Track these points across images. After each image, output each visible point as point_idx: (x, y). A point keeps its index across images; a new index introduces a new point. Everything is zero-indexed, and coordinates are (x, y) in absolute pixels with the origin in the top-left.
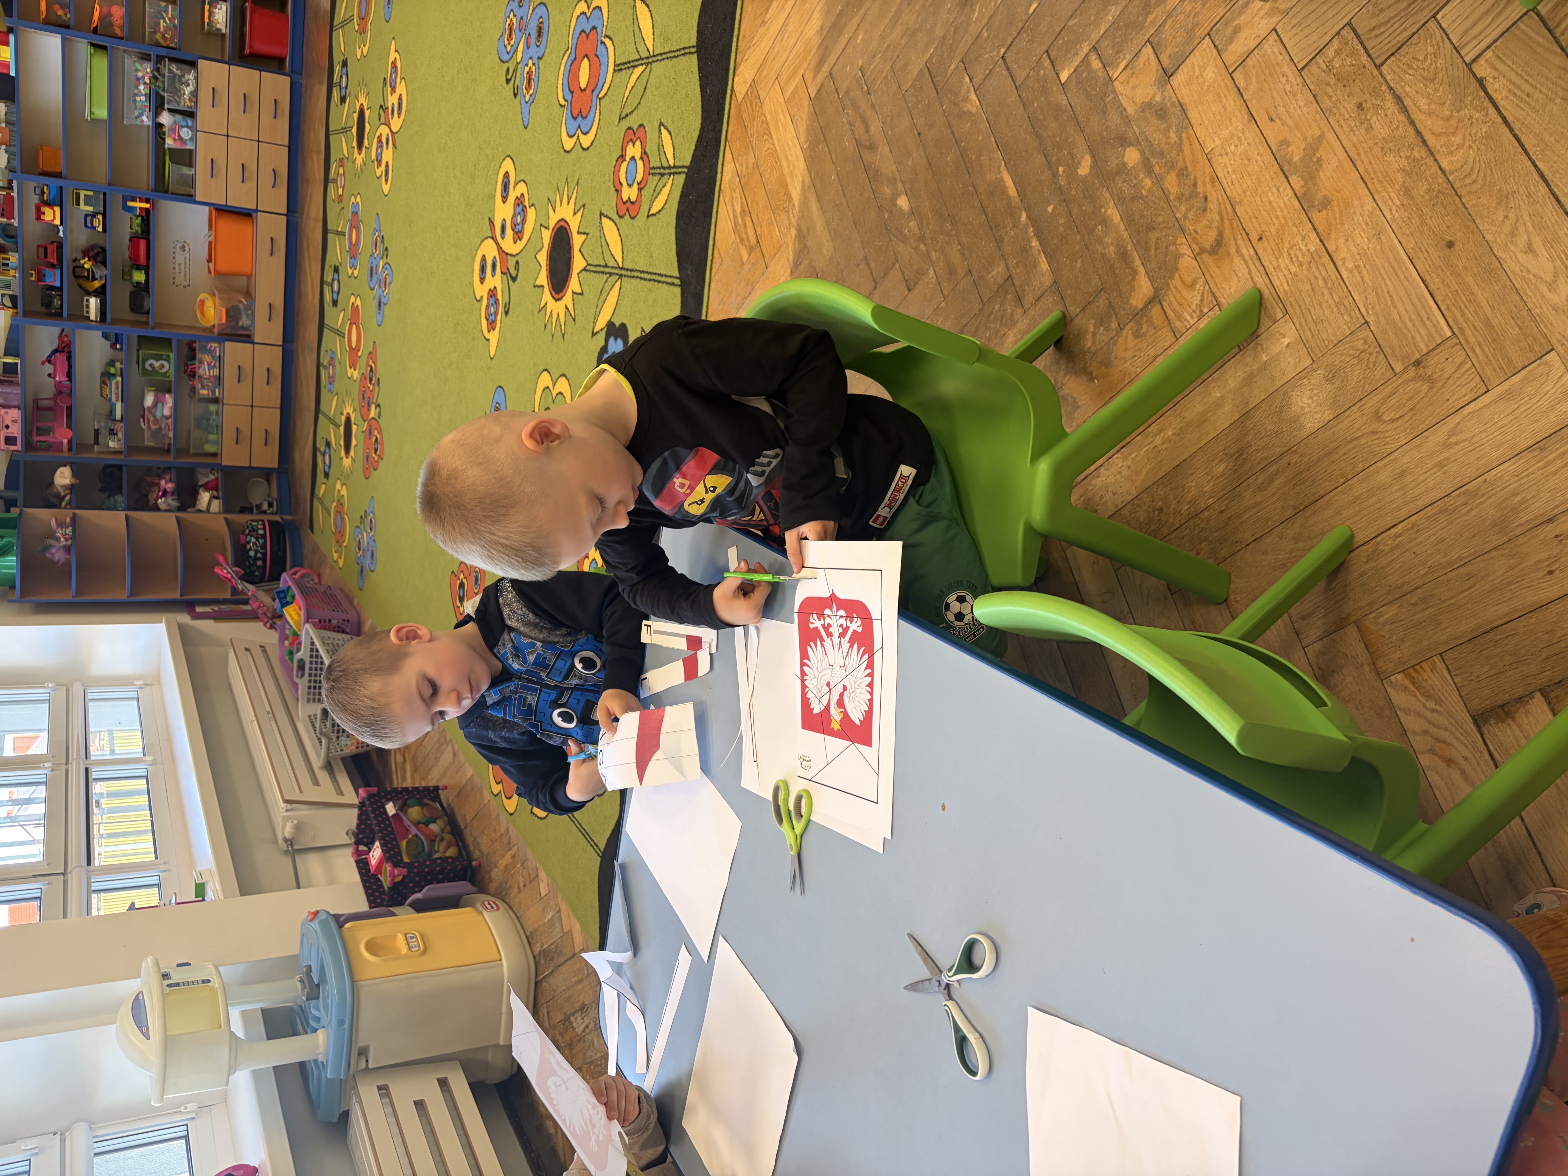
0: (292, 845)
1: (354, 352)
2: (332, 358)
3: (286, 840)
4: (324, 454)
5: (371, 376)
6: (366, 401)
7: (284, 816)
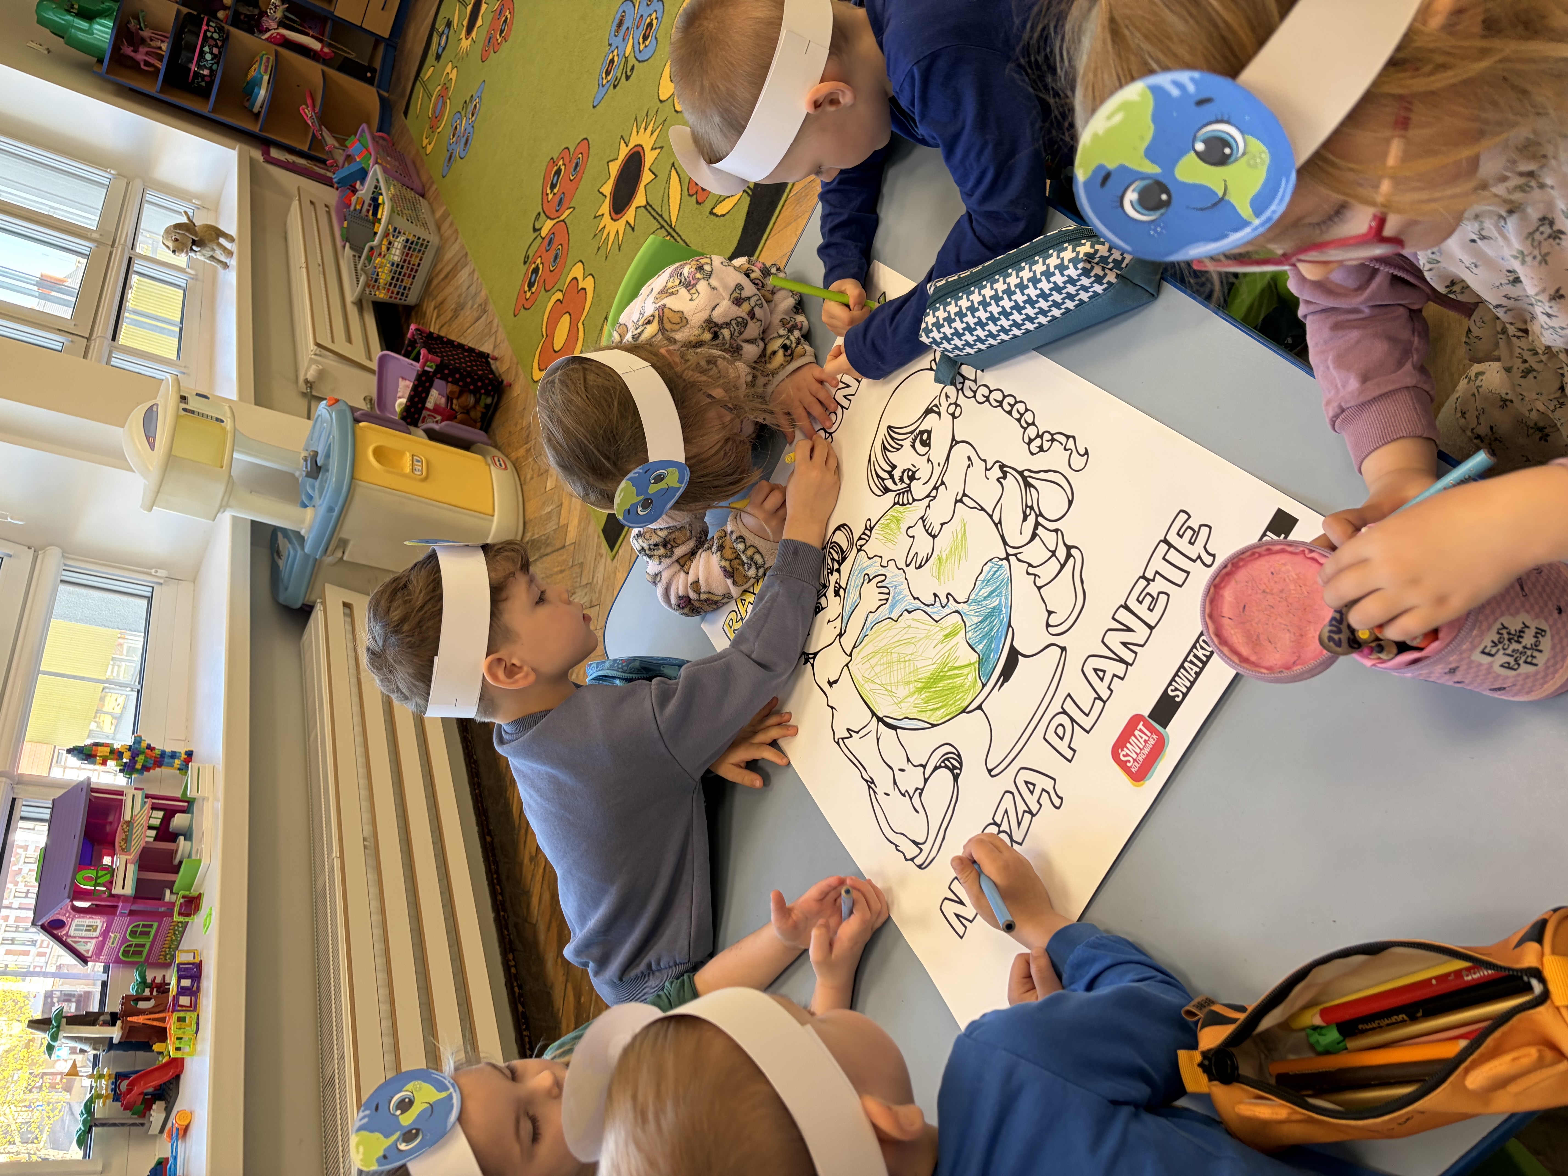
0: (311, 387)
3: (307, 381)
4: (441, 36)
7: (311, 359)
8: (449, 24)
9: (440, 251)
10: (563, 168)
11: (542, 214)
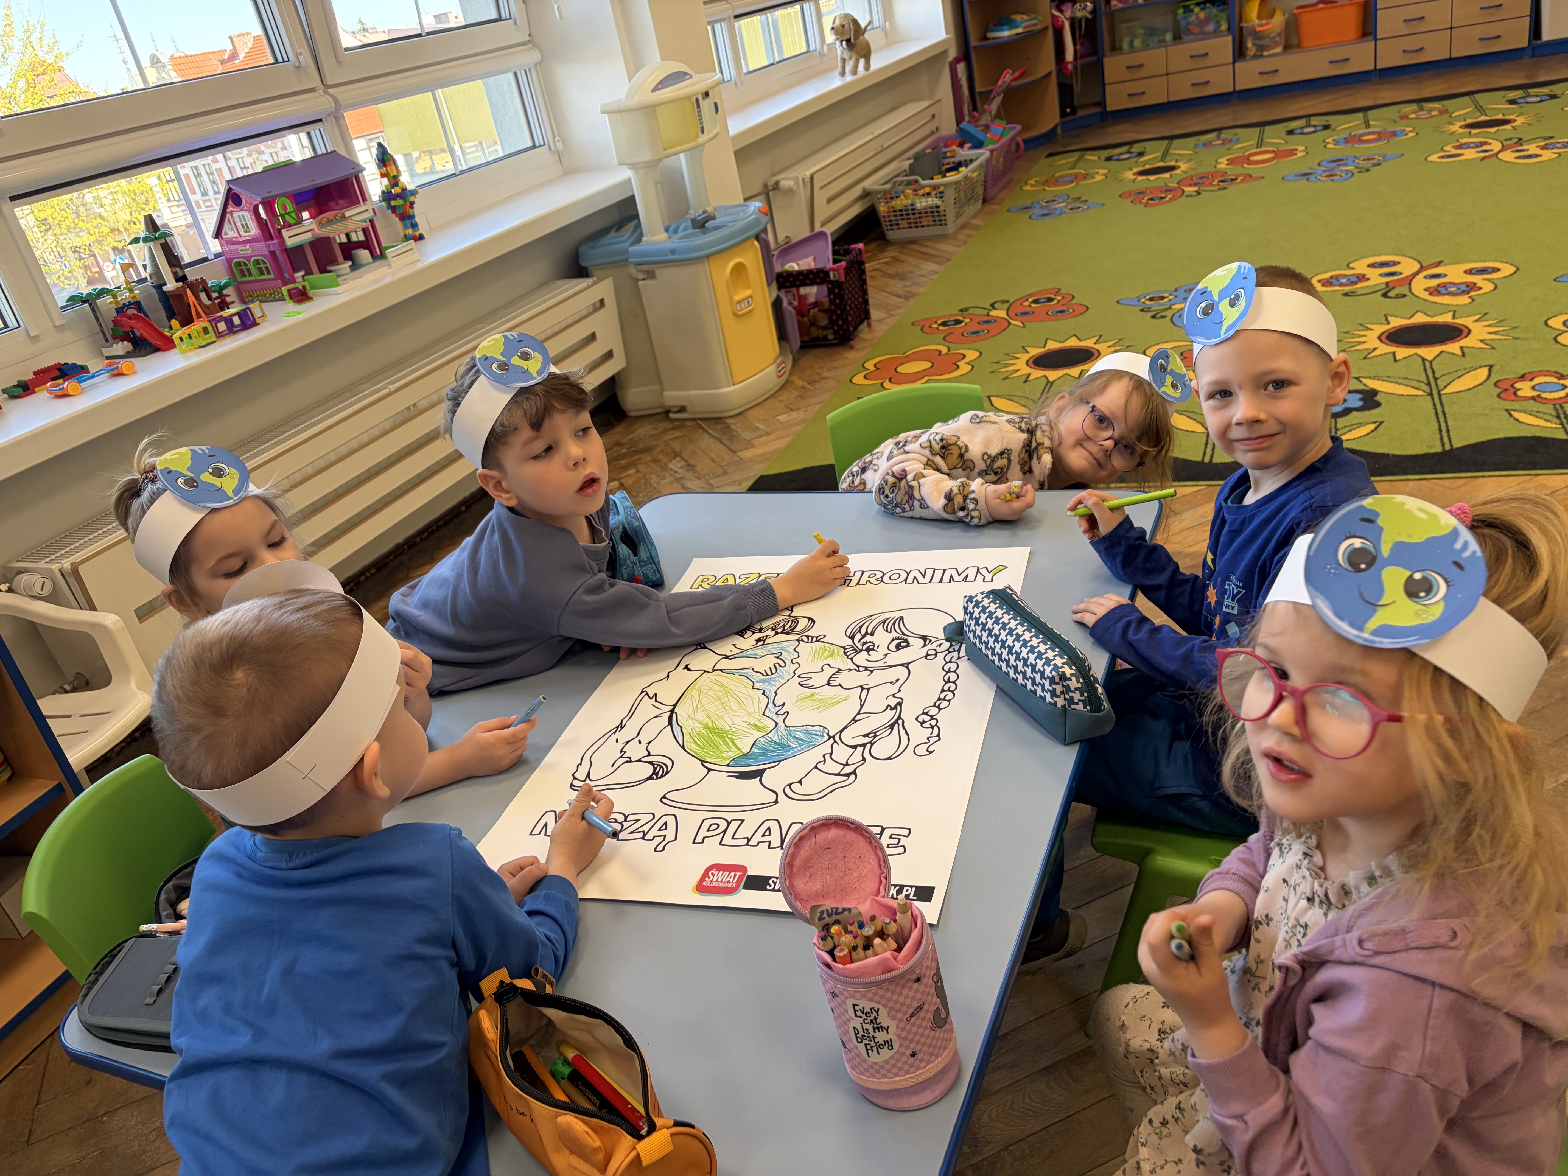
1: (1247, 160)
2: (1231, 141)
3: (777, 183)
4: (1129, 152)
5: (1226, 181)
6: (1201, 181)
7: (797, 177)
8: (1141, 154)
9: (943, 237)
10: (1055, 301)
11: (1008, 305)
